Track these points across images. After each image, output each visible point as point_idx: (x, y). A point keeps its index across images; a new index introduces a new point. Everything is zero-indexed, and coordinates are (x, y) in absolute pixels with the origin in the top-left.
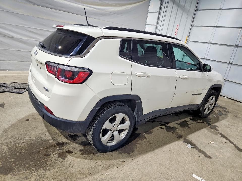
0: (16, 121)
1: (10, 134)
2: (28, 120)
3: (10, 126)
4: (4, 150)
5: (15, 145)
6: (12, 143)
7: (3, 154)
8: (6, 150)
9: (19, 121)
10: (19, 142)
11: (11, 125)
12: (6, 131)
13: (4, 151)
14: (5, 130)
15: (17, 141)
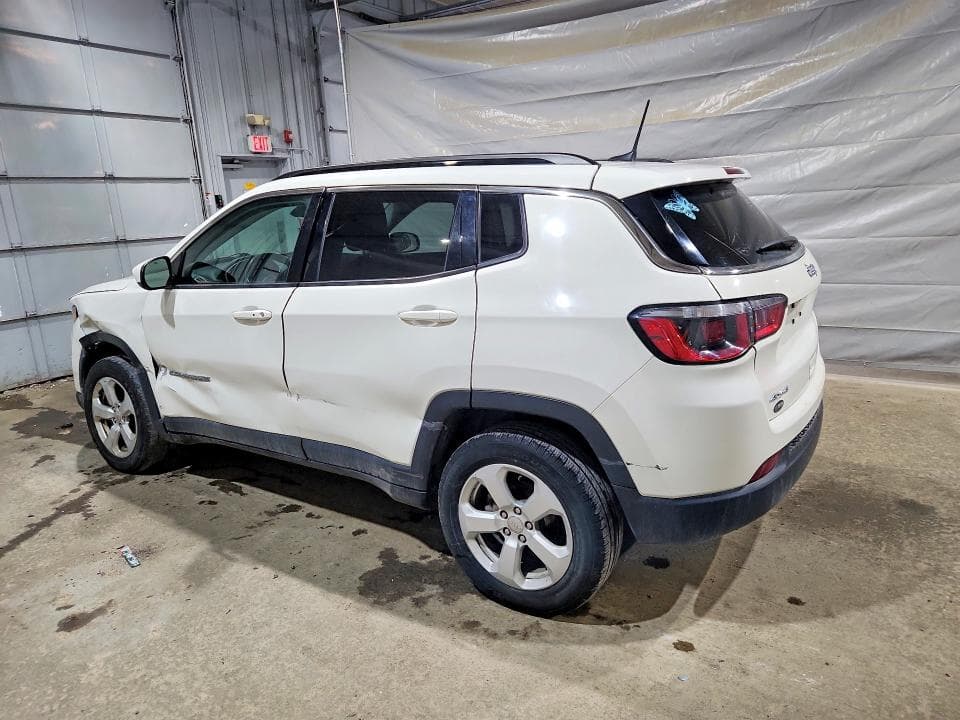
0: (842, 619)
1: (883, 577)
2: (794, 601)
3: (875, 608)
4: (911, 543)
5: (877, 542)
6: (883, 549)
7: (916, 536)
8: (906, 542)
9: (829, 614)
10: (862, 545)
11: (871, 608)
12: (893, 594)
13: (910, 539)
14: (899, 596)
15: (867, 549)
